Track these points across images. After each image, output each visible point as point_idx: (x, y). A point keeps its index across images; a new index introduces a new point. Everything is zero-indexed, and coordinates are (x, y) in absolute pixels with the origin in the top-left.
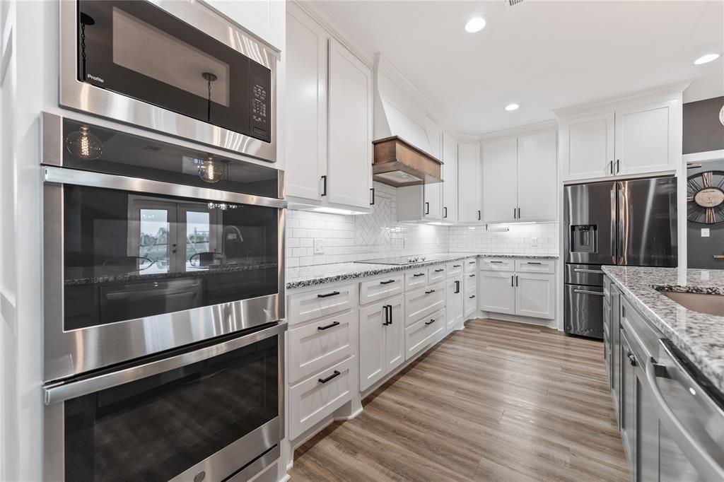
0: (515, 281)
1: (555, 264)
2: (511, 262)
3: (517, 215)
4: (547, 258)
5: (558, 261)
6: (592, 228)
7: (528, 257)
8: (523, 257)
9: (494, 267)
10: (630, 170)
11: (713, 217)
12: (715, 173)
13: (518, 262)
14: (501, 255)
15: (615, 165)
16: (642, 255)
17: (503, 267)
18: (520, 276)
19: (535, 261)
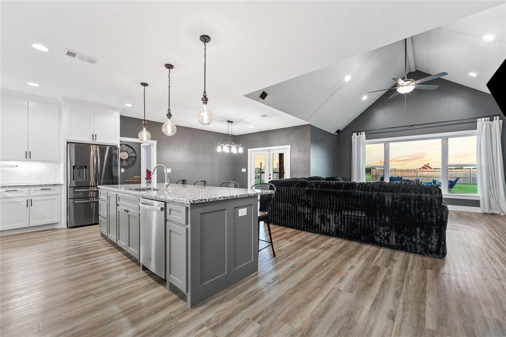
0: (29, 203)
1: (61, 189)
2: (27, 189)
3: (28, 156)
4: (55, 185)
5: (63, 187)
6: (84, 168)
7: (41, 185)
8: (36, 186)
9: (8, 194)
10: (100, 140)
11: (125, 163)
12: (126, 145)
13: (32, 189)
14: (16, 185)
15: (94, 137)
16: (102, 181)
17: (18, 194)
18: (33, 198)
19: (46, 187)
